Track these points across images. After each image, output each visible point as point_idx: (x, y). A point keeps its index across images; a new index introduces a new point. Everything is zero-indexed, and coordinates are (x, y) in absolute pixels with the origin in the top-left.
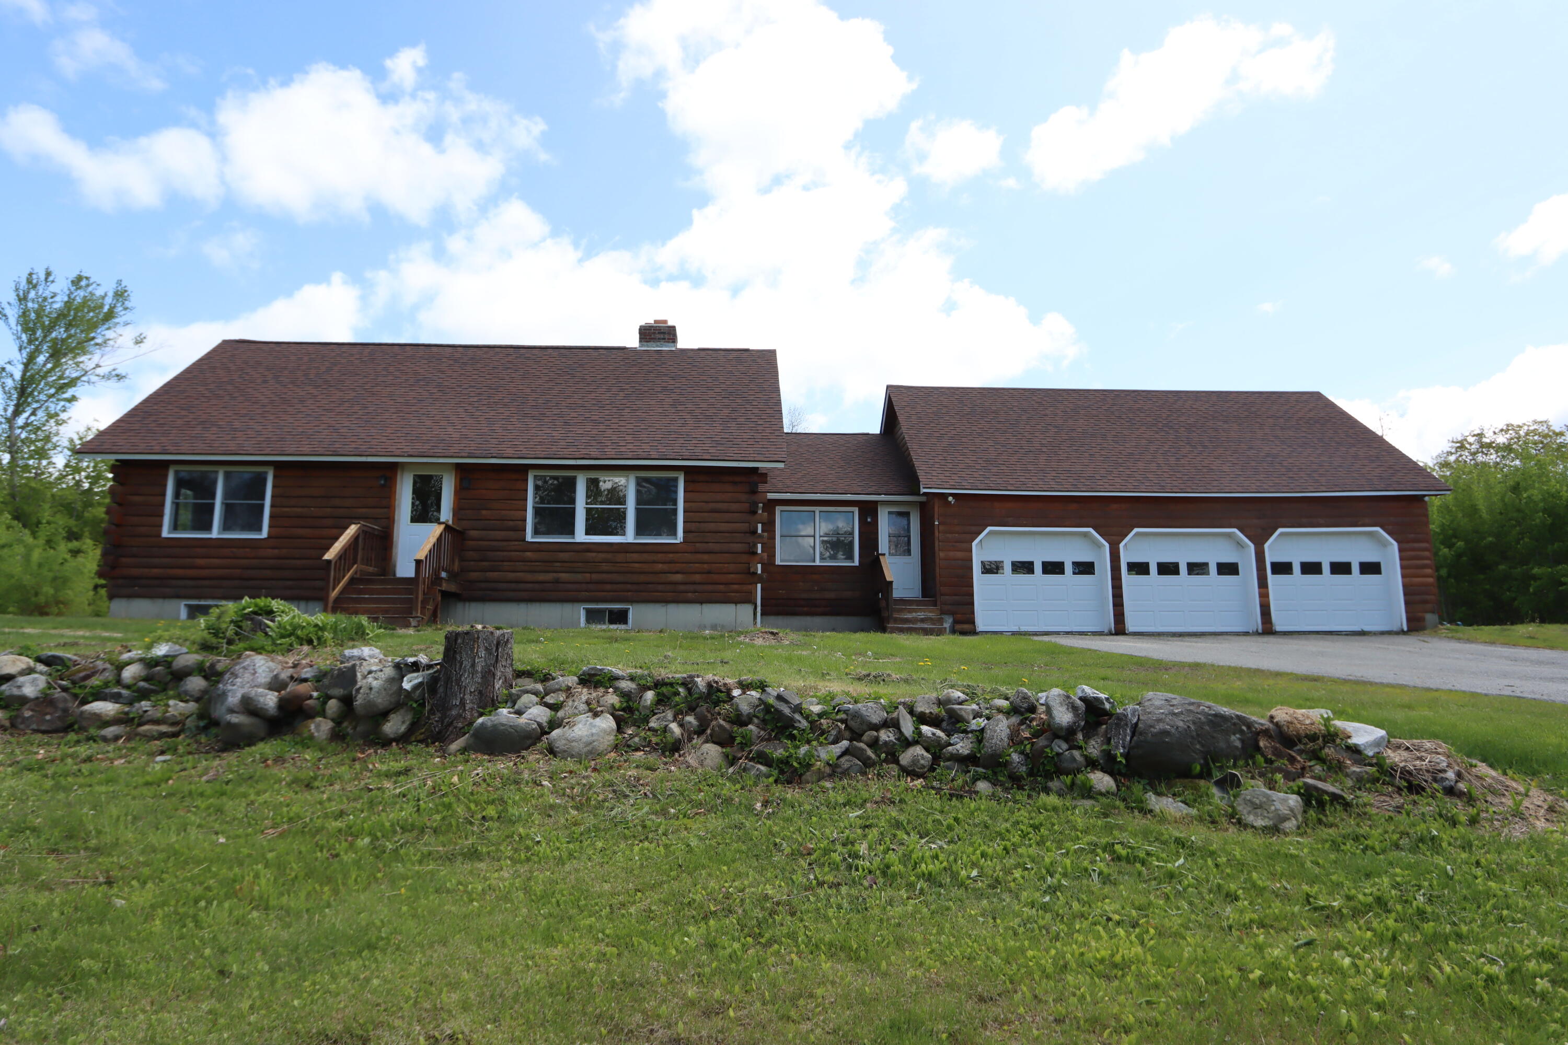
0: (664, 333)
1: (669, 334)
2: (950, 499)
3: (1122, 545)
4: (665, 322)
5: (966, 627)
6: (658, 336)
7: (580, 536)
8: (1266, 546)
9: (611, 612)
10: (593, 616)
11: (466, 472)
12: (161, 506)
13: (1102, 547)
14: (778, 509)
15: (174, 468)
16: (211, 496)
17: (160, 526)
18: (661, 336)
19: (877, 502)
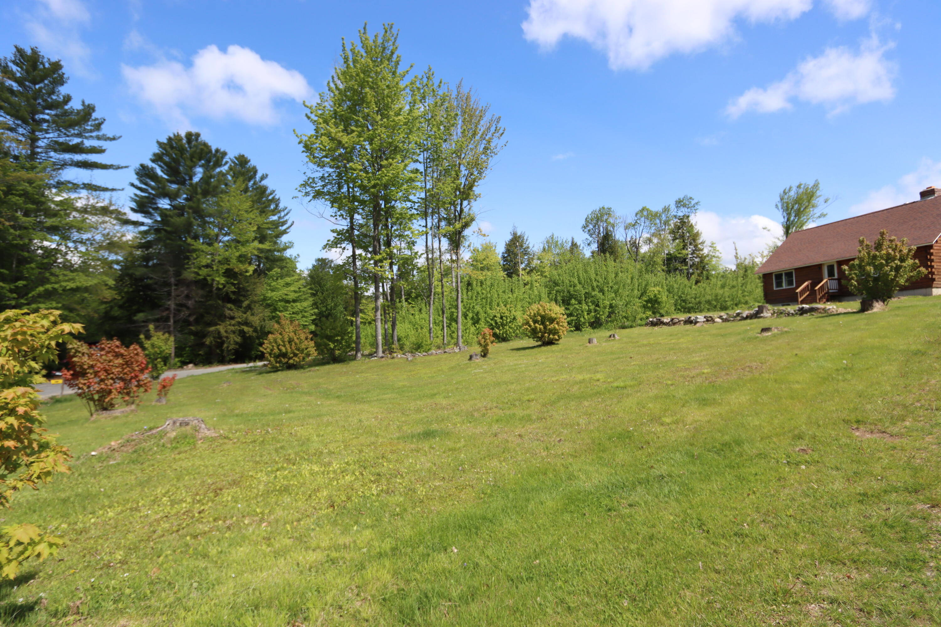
1: (932, 191)
11: (839, 262)
12: (773, 283)
15: (774, 274)
16: (782, 279)
17: (773, 287)
18: (929, 193)
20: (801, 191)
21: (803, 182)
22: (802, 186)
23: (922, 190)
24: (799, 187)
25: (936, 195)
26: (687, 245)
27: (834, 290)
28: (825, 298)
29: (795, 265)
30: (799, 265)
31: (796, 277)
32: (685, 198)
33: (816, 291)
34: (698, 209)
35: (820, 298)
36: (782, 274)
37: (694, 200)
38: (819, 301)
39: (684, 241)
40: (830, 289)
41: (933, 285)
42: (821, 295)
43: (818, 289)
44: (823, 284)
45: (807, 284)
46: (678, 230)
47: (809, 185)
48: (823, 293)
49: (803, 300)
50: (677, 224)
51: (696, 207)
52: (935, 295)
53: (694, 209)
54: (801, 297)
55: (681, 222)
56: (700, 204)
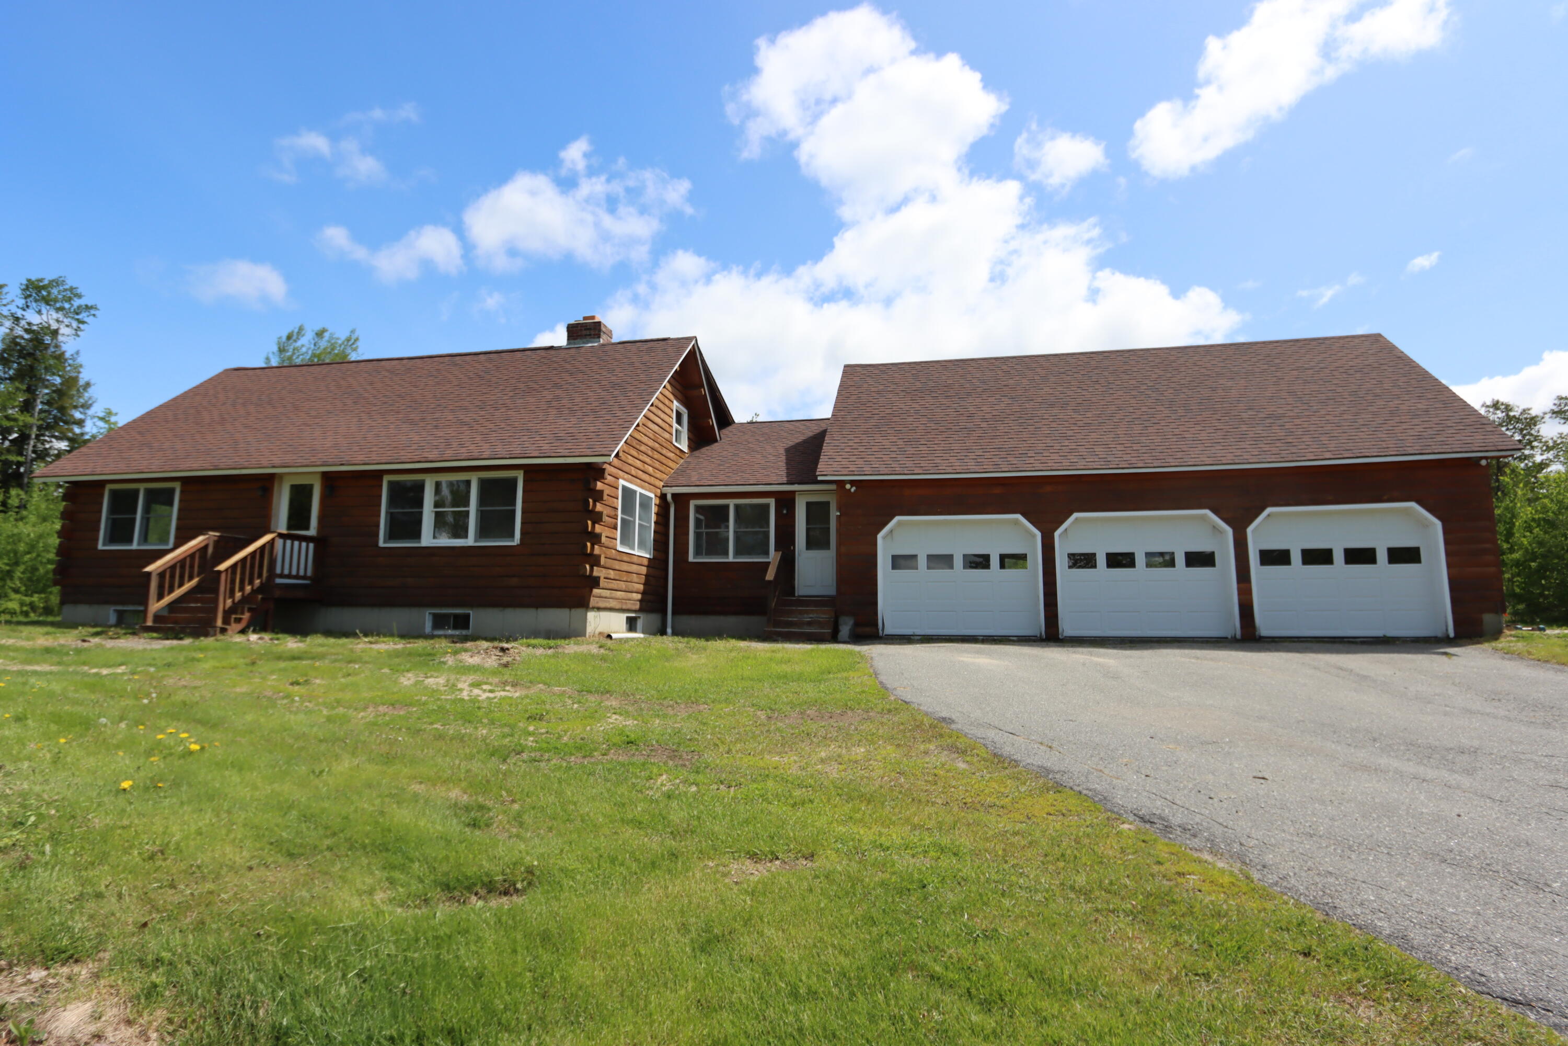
0: (590, 329)
1: (595, 329)
2: (848, 486)
3: (1057, 534)
4: (593, 317)
5: (868, 630)
6: (584, 332)
7: (427, 539)
8: (1250, 530)
9: (456, 616)
10: (440, 622)
11: (331, 480)
12: (99, 521)
13: (1034, 536)
14: (693, 504)
15: (109, 487)
16: (135, 512)
17: (97, 540)
18: (588, 332)
19: (793, 492)
20: (323, 344)
21: (331, 330)
22: (327, 335)
23: (573, 321)
24: (320, 334)
25: (603, 341)
26: (35, 400)
27: (289, 576)
28: (250, 610)
29: (182, 467)
30: (195, 466)
31: (180, 510)
32: (55, 283)
33: (223, 577)
34: (83, 322)
35: (230, 608)
36: (136, 492)
37: (79, 296)
38: (226, 621)
39: (30, 390)
40: (282, 576)
41: (592, 599)
42: (238, 595)
43: (226, 570)
44: (255, 552)
45: (203, 545)
46: (19, 357)
47: (338, 339)
48: (248, 588)
49: (157, 618)
50: (18, 340)
51: (79, 317)
52: (590, 629)
53: (78, 320)
54: (160, 597)
55: (31, 340)
56: (93, 312)
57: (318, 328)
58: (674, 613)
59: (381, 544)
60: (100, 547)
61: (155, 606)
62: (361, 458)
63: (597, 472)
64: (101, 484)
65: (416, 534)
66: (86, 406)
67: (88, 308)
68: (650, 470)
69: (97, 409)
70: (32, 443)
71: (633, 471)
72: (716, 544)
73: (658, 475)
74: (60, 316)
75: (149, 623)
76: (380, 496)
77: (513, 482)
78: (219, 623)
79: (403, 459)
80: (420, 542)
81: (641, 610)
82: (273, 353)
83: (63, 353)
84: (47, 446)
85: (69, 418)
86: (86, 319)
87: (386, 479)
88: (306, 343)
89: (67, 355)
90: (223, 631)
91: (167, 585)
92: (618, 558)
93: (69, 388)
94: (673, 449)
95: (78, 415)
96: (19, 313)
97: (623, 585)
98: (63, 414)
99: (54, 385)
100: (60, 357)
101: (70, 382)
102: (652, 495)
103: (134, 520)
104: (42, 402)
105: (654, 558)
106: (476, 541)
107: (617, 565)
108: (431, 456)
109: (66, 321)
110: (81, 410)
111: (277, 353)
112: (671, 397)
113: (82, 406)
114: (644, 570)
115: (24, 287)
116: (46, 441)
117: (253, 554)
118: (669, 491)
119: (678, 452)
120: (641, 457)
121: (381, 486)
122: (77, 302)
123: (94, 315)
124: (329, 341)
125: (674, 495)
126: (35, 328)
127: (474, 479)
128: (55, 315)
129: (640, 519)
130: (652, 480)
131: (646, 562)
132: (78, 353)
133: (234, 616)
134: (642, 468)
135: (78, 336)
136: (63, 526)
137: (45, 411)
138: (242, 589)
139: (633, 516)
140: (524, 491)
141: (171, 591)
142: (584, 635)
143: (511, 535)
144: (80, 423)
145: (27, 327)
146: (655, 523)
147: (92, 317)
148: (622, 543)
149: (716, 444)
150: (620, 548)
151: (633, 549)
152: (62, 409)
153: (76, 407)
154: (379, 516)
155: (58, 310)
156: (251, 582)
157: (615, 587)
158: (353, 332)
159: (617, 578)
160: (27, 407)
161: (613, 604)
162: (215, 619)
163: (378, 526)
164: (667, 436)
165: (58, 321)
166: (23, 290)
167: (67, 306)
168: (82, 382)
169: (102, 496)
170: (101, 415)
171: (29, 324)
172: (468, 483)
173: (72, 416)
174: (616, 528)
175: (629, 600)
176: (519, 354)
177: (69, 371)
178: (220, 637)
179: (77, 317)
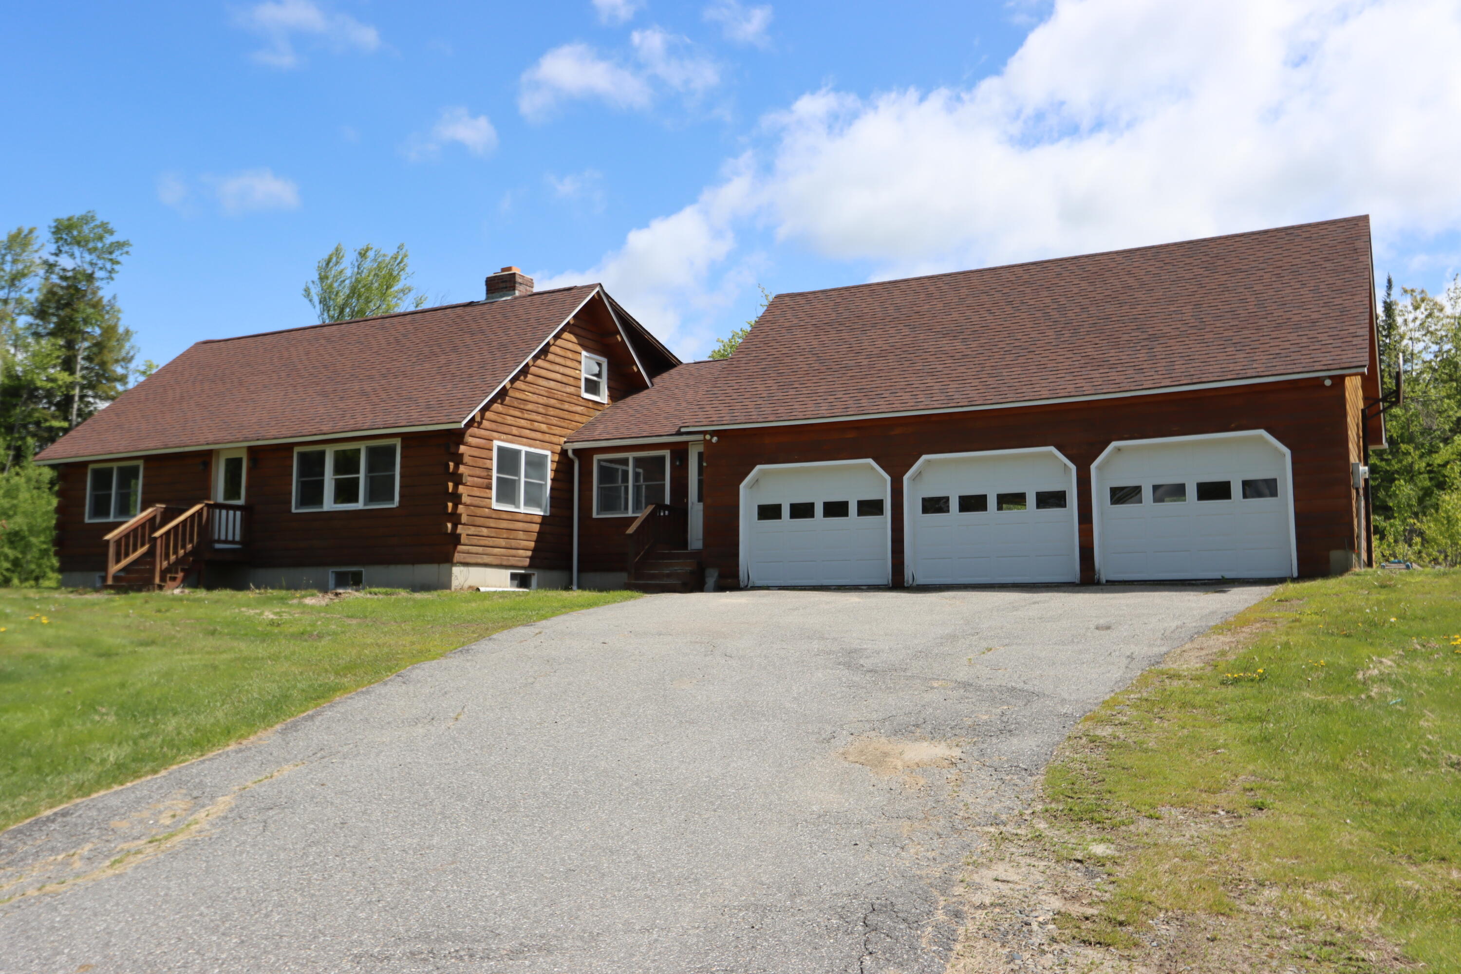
0: (506, 281)
1: (510, 281)
2: (708, 437)
3: (906, 477)
4: (509, 269)
6: (501, 285)
7: (329, 504)
8: (1093, 467)
9: (352, 573)
10: (340, 577)
11: (254, 452)
12: (84, 498)
13: (886, 480)
14: (596, 457)
15: (91, 466)
16: (110, 488)
17: (83, 514)
18: (504, 285)
19: (687, 443)
20: (368, 264)
22: (371, 254)
23: (491, 274)
24: (364, 254)
25: (517, 293)
26: (75, 356)
27: (226, 542)
28: (183, 570)
29: (142, 447)
30: (151, 445)
31: (144, 485)
32: (86, 219)
33: (159, 542)
34: (118, 263)
35: (166, 569)
36: (110, 471)
37: (111, 232)
38: (163, 579)
39: (70, 345)
40: (219, 541)
41: (456, 554)
42: (173, 558)
43: (161, 536)
44: (185, 520)
45: (151, 516)
46: (58, 308)
47: (384, 255)
48: (181, 552)
49: (116, 578)
50: (55, 289)
51: (113, 256)
52: (455, 583)
53: (111, 260)
54: (118, 561)
55: (68, 287)
56: (126, 249)
57: (361, 246)
58: (580, 571)
59: (294, 510)
60: (87, 520)
61: (114, 568)
62: (274, 433)
63: (457, 437)
64: (84, 465)
65: (319, 501)
66: (128, 360)
67: (119, 245)
68: (544, 427)
69: (138, 363)
70: (76, 406)
71: (515, 431)
72: (610, 501)
73: (557, 431)
74: (93, 257)
75: (110, 582)
76: (292, 466)
77: (391, 450)
78: (157, 580)
79: (305, 432)
80: (322, 507)
81: (530, 566)
82: (313, 282)
83: (101, 299)
84: (92, 408)
85: (111, 374)
86: (119, 259)
87: (296, 450)
88: (347, 267)
89: (105, 301)
90: (161, 587)
91: (123, 551)
92: (494, 516)
93: (109, 339)
94: (582, 402)
95: (119, 370)
96: (52, 259)
97: (503, 543)
98: (105, 371)
99: (94, 337)
100: (97, 305)
101: (109, 331)
102: (548, 453)
103: (110, 496)
104: (83, 359)
105: (551, 515)
106: (365, 504)
107: (492, 523)
108: (325, 428)
109: (100, 263)
110: (123, 364)
111: (317, 282)
112: (578, 348)
113: (123, 359)
114: (536, 528)
115: (53, 230)
116: (89, 402)
117: (184, 522)
118: (570, 447)
119: (590, 405)
120: (526, 416)
121: (292, 457)
122: (109, 240)
123: (127, 253)
124: (375, 260)
125: (575, 451)
126: (70, 274)
127: (362, 446)
128: (88, 257)
129: (526, 476)
130: (547, 437)
131: (539, 520)
132: (114, 297)
133: (169, 575)
134: (529, 426)
135: (112, 279)
136: (59, 503)
137: (87, 368)
138: (176, 552)
139: (516, 472)
140: (402, 458)
141: (127, 555)
142: (450, 589)
143: (392, 499)
144: (123, 379)
145: (61, 273)
146: (552, 480)
147: (125, 255)
148: (498, 500)
149: (646, 391)
150: (495, 505)
151: (518, 507)
152: (103, 364)
153: (117, 361)
154: (291, 485)
155: (90, 251)
156: (184, 547)
157: (491, 544)
158: (400, 247)
159: (492, 535)
160: (68, 365)
161: (487, 559)
162: (153, 578)
163: (291, 493)
164: (571, 390)
165: (91, 264)
166: (54, 233)
167: (100, 245)
168: (121, 330)
169: (86, 475)
170: (142, 368)
171: (64, 270)
172: (359, 451)
173: (115, 371)
174: (491, 489)
175: (515, 556)
176: (440, 313)
177: (109, 319)
178: (157, 592)
179: (110, 257)
